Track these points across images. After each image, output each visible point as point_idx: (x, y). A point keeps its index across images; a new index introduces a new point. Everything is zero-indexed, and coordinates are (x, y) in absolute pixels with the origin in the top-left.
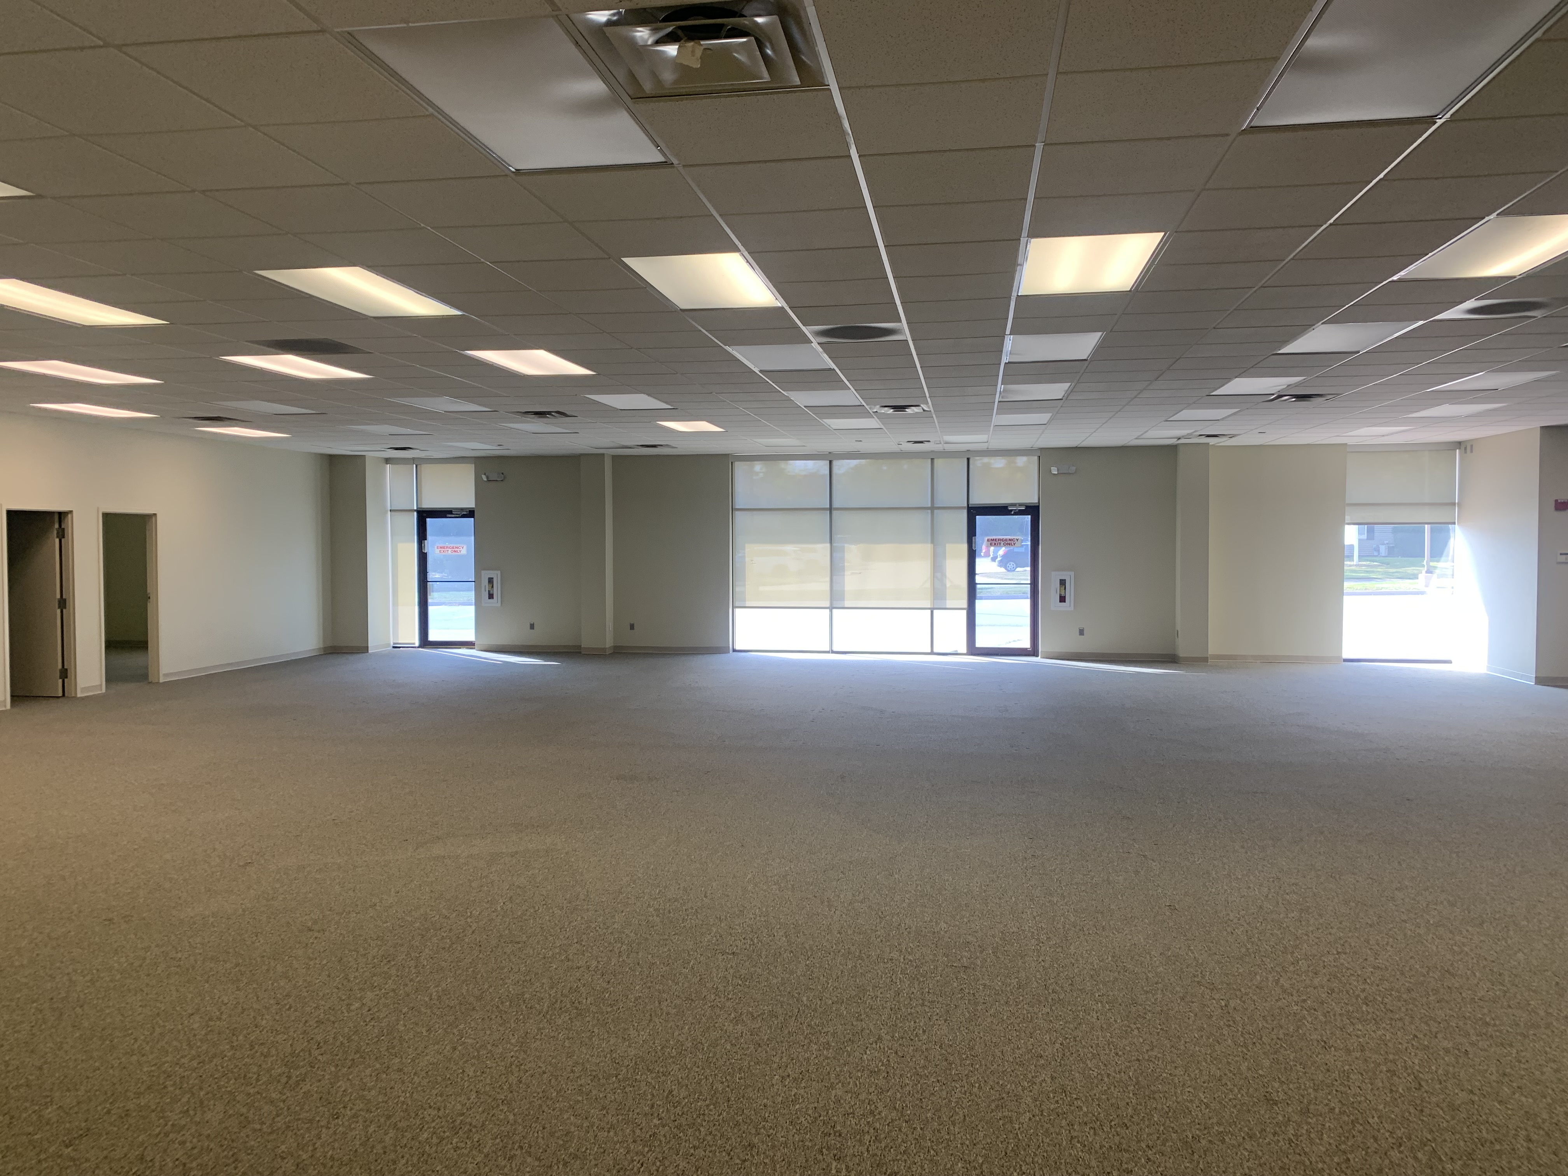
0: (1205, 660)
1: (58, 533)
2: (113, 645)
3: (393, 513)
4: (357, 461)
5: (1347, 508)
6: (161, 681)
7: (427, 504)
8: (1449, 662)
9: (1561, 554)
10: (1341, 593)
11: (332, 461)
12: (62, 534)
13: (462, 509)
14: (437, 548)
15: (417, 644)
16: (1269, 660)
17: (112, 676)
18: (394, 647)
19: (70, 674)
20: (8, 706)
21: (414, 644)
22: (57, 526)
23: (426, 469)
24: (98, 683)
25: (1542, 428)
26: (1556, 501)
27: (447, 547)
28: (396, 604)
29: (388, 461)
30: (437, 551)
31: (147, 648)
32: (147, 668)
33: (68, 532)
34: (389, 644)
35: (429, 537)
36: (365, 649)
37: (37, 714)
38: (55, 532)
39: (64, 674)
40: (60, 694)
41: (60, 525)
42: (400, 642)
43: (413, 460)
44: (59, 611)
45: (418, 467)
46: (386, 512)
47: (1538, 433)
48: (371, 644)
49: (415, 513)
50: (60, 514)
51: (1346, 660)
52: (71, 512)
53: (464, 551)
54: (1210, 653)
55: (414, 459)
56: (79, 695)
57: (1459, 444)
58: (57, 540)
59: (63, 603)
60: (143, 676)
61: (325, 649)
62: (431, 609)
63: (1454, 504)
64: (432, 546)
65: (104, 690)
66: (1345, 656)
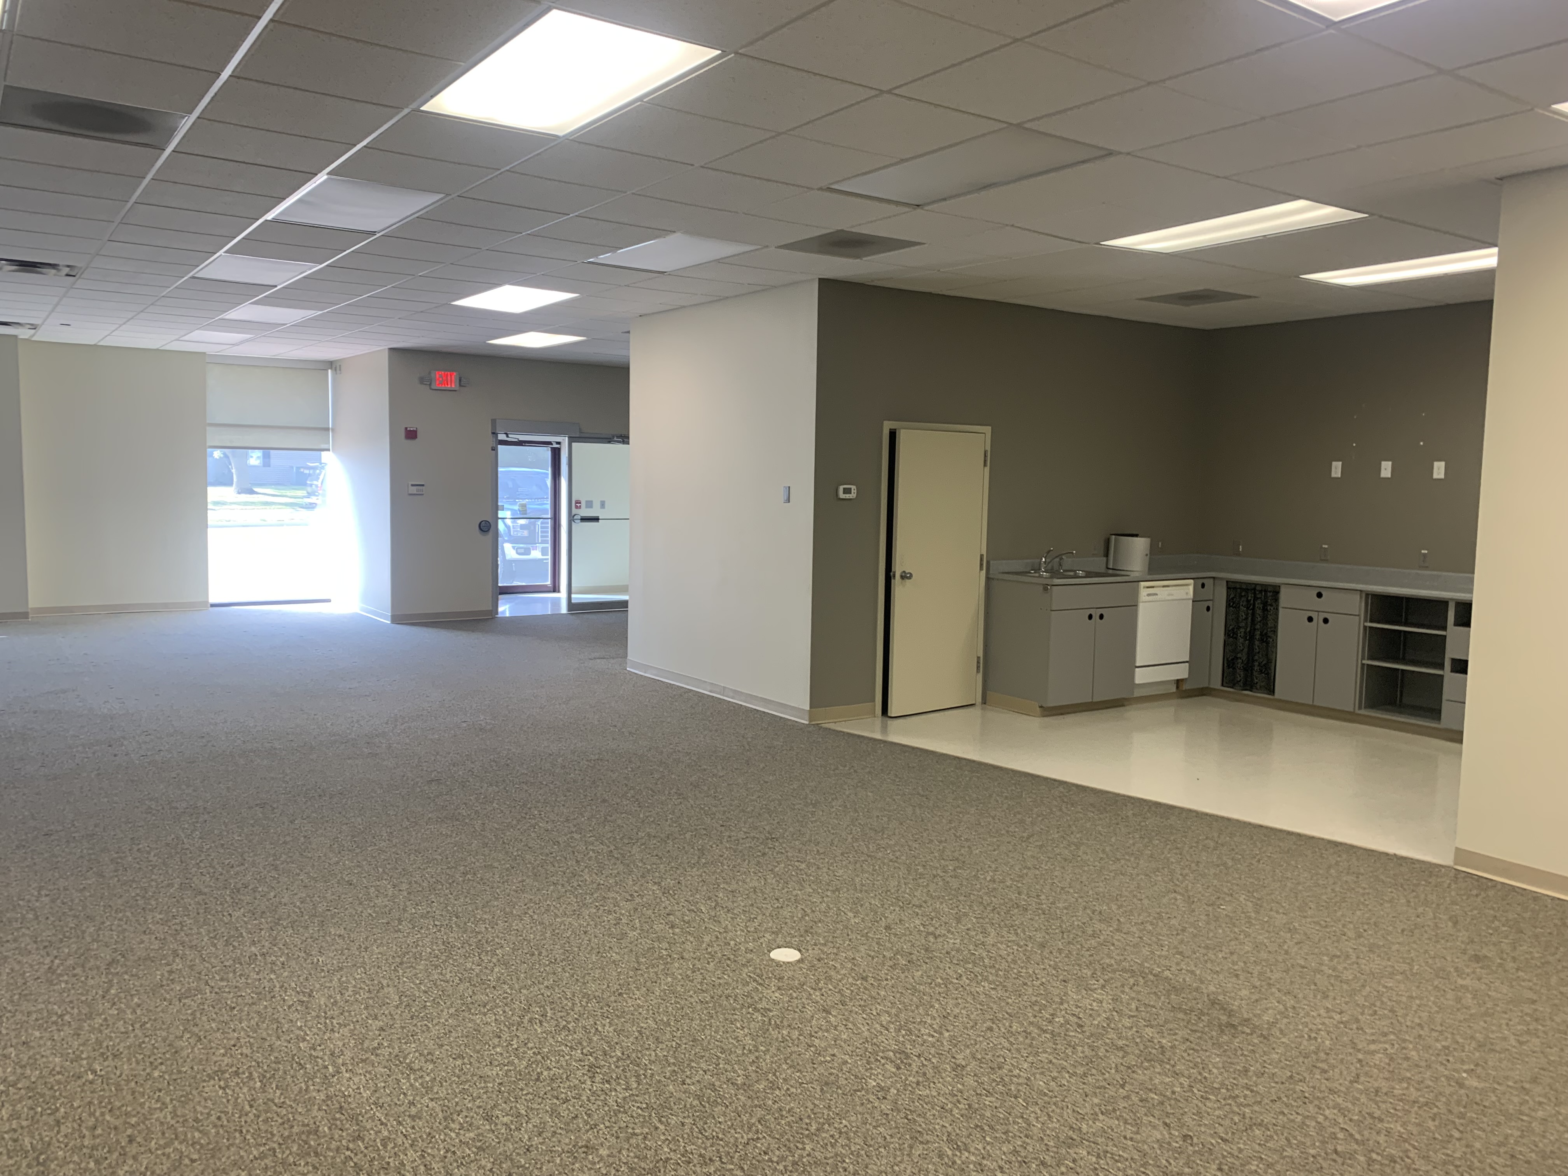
0: (25, 615)
5: (208, 428)
8: (329, 601)
9: (412, 485)
10: (204, 525)
16: (116, 611)
25: (390, 349)
26: (406, 428)
47: (386, 356)
51: (213, 605)
54: (30, 606)
57: (331, 364)
63: (327, 429)
66: (212, 600)
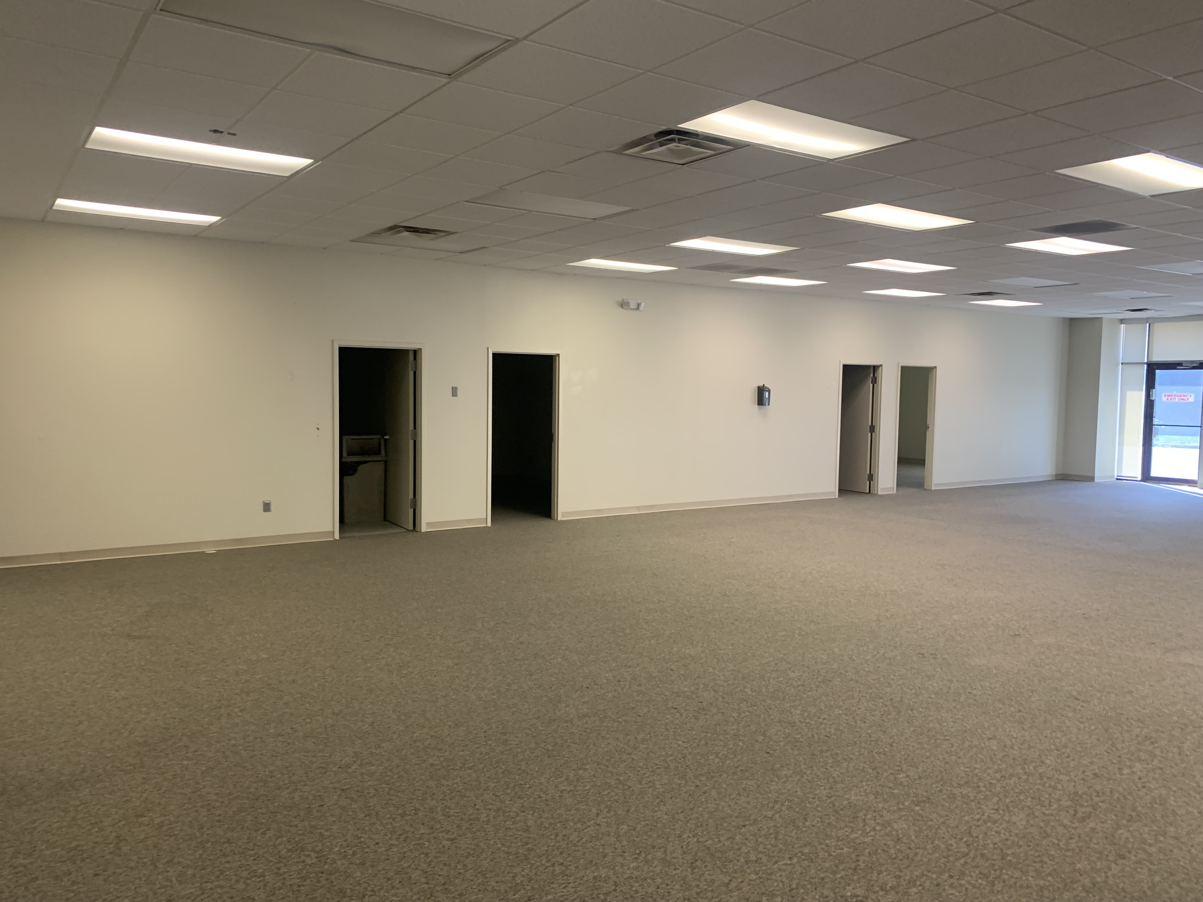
1: (872, 381)
2: (903, 461)
3: (1124, 366)
4: (1095, 322)
6: (933, 489)
7: (1157, 358)
11: (1072, 322)
12: (875, 381)
13: (1192, 362)
14: (1165, 396)
15: (1139, 478)
17: (901, 482)
18: (1117, 479)
19: (875, 477)
20: (837, 496)
21: (1137, 478)
22: (872, 375)
23: (1158, 328)
24: (892, 486)
27: (1175, 395)
28: (1121, 444)
29: (1122, 321)
30: (1164, 399)
31: (925, 464)
32: (924, 479)
33: (879, 380)
34: (1113, 476)
35: (1157, 386)
36: (1092, 479)
37: (854, 503)
38: (871, 379)
39: (871, 477)
40: (868, 491)
41: (874, 375)
42: (1123, 475)
43: (1147, 320)
44: (870, 434)
45: (1151, 325)
46: (1119, 364)
48: (1097, 475)
49: (1146, 366)
50: (874, 367)
52: (881, 365)
53: (1192, 399)
55: (1147, 318)
56: (879, 493)
58: (871, 385)
59: (872, 429)
60: (920, 484)
61: (1057, 475)
62: (1155, 450)
64: (1160, 394)
65: (895, 491)
